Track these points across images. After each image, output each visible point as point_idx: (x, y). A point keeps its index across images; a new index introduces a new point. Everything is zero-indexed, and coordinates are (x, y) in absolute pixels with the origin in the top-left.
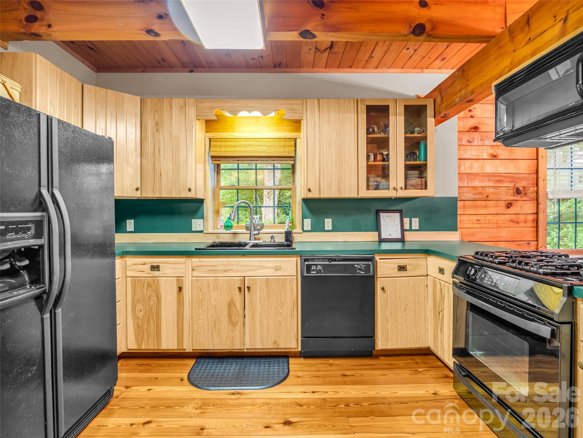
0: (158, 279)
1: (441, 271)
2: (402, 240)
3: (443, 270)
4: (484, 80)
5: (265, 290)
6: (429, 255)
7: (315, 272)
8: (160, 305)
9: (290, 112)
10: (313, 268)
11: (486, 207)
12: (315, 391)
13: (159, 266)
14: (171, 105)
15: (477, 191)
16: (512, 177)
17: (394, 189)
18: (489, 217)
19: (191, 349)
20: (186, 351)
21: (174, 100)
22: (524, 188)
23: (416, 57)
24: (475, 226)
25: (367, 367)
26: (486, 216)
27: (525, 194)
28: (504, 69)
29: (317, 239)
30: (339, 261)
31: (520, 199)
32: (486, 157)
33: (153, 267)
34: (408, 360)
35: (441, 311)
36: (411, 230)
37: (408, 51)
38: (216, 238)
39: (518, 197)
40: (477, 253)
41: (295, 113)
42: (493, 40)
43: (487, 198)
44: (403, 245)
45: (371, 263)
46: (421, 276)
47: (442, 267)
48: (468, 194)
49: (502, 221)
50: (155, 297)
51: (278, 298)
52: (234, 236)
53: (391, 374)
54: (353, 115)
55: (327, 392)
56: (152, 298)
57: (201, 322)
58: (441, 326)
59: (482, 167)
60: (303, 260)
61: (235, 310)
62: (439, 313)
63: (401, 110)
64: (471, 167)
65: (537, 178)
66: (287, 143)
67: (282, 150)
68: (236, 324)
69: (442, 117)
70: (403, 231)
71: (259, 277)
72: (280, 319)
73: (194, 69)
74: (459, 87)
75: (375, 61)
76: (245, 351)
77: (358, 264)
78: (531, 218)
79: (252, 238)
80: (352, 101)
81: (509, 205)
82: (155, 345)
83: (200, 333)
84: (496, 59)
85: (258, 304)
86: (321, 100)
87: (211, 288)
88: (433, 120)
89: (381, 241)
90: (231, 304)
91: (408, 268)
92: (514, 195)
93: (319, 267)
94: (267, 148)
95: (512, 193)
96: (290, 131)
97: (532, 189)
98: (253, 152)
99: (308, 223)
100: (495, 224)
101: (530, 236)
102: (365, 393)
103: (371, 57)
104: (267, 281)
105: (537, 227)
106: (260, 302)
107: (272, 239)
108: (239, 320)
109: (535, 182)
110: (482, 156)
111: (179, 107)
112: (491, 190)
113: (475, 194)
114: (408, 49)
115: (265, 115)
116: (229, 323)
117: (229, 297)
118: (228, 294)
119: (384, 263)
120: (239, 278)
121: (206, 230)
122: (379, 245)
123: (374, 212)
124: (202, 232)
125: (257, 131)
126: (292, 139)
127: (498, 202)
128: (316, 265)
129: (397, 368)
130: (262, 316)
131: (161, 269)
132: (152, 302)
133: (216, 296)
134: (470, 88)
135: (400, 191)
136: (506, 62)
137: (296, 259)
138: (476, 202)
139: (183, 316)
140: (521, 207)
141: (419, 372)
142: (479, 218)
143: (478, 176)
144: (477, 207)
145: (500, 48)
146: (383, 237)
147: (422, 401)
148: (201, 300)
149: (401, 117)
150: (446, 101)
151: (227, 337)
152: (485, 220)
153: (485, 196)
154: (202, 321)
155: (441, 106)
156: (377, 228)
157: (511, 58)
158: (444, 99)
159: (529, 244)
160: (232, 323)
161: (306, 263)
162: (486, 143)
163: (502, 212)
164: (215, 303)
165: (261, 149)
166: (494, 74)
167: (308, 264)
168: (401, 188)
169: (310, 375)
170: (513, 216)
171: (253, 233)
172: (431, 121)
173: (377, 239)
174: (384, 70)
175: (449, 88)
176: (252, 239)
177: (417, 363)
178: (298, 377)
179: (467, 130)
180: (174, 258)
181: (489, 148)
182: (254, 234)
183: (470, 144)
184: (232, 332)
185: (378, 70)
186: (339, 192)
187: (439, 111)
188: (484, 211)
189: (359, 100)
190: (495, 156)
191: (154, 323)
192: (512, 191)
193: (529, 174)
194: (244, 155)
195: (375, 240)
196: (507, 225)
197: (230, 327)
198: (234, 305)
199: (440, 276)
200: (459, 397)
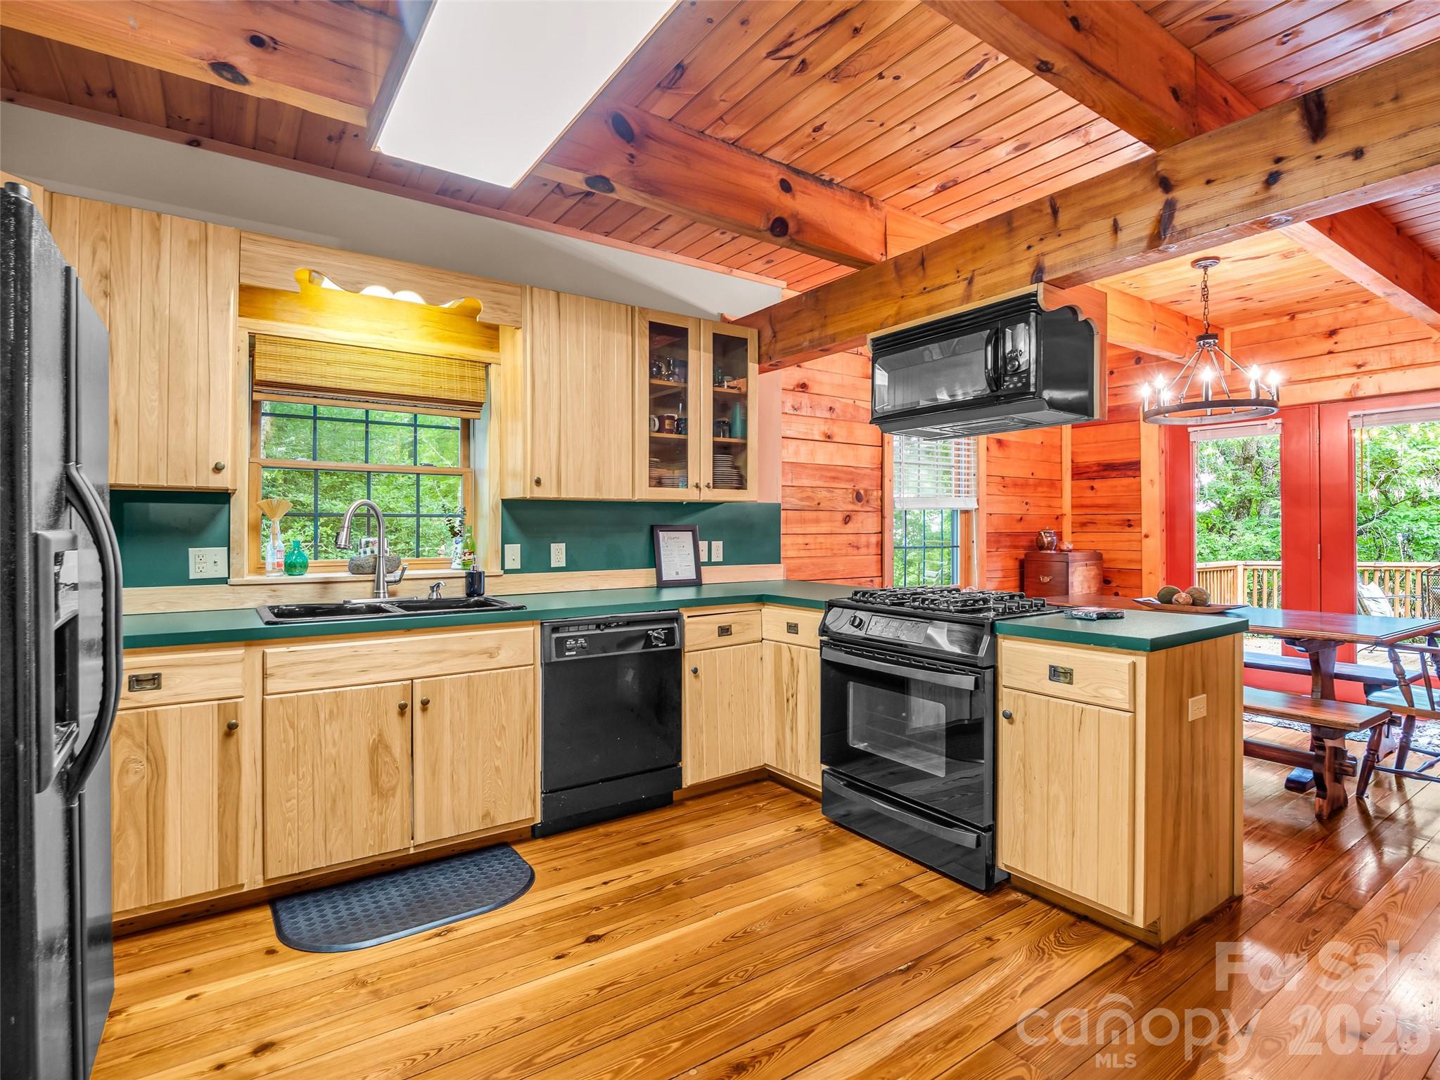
0: (156, 711)
1: (793, 628)
2: (697, 583)
3: (796, 626)
4: (854, 325)
5: (464, 703)
6: (764, 605)
7: (575, 653)
8: (161, 782)
9: (493, 308)
10: (571, 643)
11: (817, 521)
12: (607, 880)
13: (159, 675)
14: (156, 231)
15: (805, 495)
16: (851, 473)
17: (697, 486)
18: (821, 539)
19: (261, 881)
20: (245, 889)
21: (166, 219)
22: (866, 491)
23: (730, 249)
24: (803, 553)
25: (674, 822)
26: (816, 538)
27: (868, 501)
28: (887, 318)
29: (536, 588)
30: (618, 626)
31: (860, 509)
32: (817, 438)
33: (137, 681)
34: (734, 796)
35: (792, 696)
36: (710, 563)
37: (722, 236)
38: (270, 597)
39: (858, 507)
40: (856, 593)
41: (506, 312)
42: (870, 268)
43: (818, 508)
44: (699, 592)
45: (676, 625)
46: (754, 642)
47: (793, 621)
48: (792, 499)
49: (838, 544)
50: (145, 762)
51: (493, 717)
52: (324, 588)
53: (719, 823)
54: (625, 337)
55: (630, 876)
56: (133, 765)
57: (293, 804)
58: (792, 721)
59: (812, 453)
60: (548, 630)
61: (387, 759)
62: (788, 700)
63: (706, 341)
64: (797, 453)
65: (882, 477)
66: (468, 372)
67: (456, 385)
68: (391, 792)
69: (771, 365)
70: (698, 565)
71: (448, 677)
72: (498, 763)
73: (205, 140)
74: (809, 324)
75: (658, 236)
76: (412, 851)
77: (653, 630)
78: (874, 539)
79: (382, 591)
80: (623, 308)
81: (847, 519)
82: (141, 895)
83: (290, 834)
84: (874, 299)
85: (447, 738)
86: (562, 296)
87: (322, 716)
88: (757, 366)
89: (662, 585)
90: (378, 747)
91: (734, 629)
92: (853, 503)
93: (582, 640)
94: (417, 376)
95: (851, 500)
96: (474, 345)
97: (875, 493)
98: (380, 383)
99: (514, 553)
100: (829, 551)
101: (873, 571)
102: (695, 859)
103: (654, 228)
104: (470, 682)
105: (881, 555)
106: (452, 732)
107: (433, 591)
108: (398, 782)
109: (880, 483)
110: (813, 434)
111: (186, 243)
112: (824, 493)
113: (802, 499)
114: (723, 233)
115: (431, 304)
116: (373, 794)
117: (372, 732)
118: (370, 724)
119: (697, 623)
120: (399, 683)
121: (237, 576)
122: (658, 593)
123: (646, 530)
124: (224, 581)
125: (391, 332)
126: (481, 365)
127: (833, 513)
128: (575, 638)
129: (724, 811)
130: (455, 762)
131: (164, 682)
132: (132, 779)
133: (337, 735)
134: (830, 331)
135: (705, 490)
136: (889, 310)
137: (532, 629)
138: (803, 513)
139: (238, 798)
140: (862, 523)
141: (761, 809)
142: (808, 539)
143: (806, 468)
144: (803, 521)
145: (881, 284)
146: (664, 578)
147: (787, 844)
148: (294, 749)
149: (707, 354)
150: (782, 340)
151: (366, 829)
152: (815, 544)
153: (816, 503)
154: (294, 801)
155: (772, 347)
156: (653, 560)
157: (897, 305)
158: (780, 336)
159: (872, 581)
160: (379, 791)
161: (555, 636)
162: (818, 414)
163: (839, 531)
164: (334, 751)
165: (405, 377)
166: (870, 320)
167: (557, 638)
168: (708, 486)
169: (577, 861)
170: (852, 538)
171: (386, 579)
172: (753, 367)
173: (655, 583)
174: (668, 255)
175: (788, 319)
176: (382, 595)
177: (750, 797)
178: (556, 870)
179: (792, 388)
180: (206, 650)
181: (822, 421)
182: (387, 582)
183: (795, 412)
184: (381, 814)
185: (656, 252)
186: (598, 487)
187: (767, 354)
188: (813, 529)
189: (637, 309)
190: (829, 437)
191: (139, 833)
192: (851, 496)
193: (872, 469)
194: (355, 388)
195: (649, 584)
196: (844, 552)
197: (375, 803)
198: (387, 748)
199: (791, 638)
200: (833, 825)
